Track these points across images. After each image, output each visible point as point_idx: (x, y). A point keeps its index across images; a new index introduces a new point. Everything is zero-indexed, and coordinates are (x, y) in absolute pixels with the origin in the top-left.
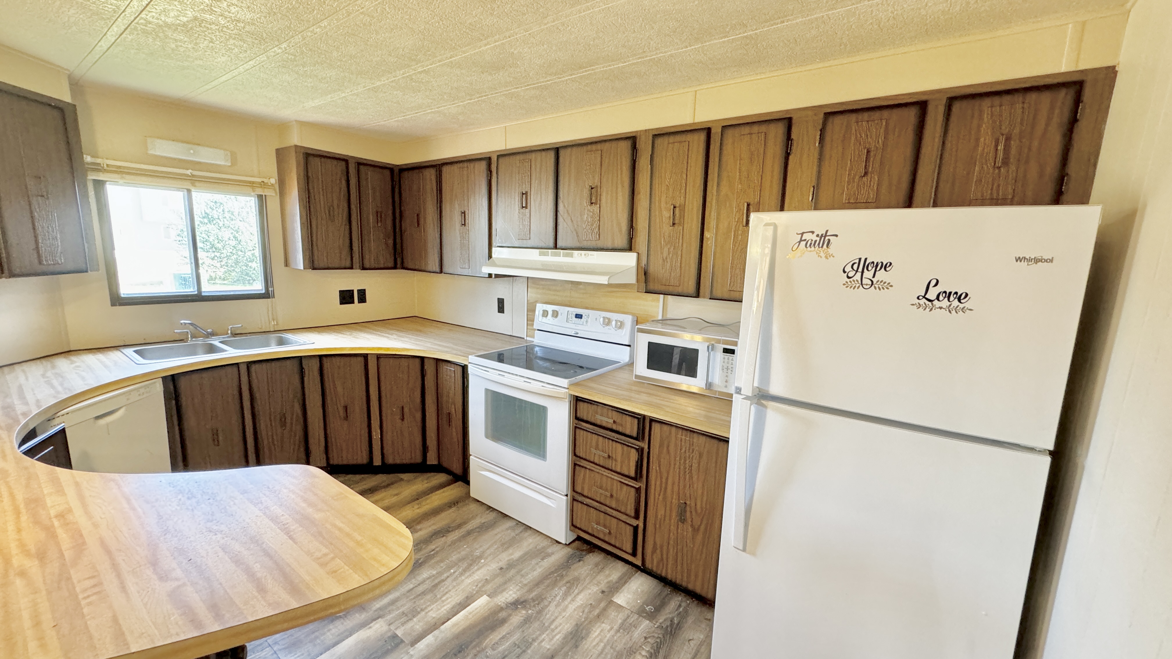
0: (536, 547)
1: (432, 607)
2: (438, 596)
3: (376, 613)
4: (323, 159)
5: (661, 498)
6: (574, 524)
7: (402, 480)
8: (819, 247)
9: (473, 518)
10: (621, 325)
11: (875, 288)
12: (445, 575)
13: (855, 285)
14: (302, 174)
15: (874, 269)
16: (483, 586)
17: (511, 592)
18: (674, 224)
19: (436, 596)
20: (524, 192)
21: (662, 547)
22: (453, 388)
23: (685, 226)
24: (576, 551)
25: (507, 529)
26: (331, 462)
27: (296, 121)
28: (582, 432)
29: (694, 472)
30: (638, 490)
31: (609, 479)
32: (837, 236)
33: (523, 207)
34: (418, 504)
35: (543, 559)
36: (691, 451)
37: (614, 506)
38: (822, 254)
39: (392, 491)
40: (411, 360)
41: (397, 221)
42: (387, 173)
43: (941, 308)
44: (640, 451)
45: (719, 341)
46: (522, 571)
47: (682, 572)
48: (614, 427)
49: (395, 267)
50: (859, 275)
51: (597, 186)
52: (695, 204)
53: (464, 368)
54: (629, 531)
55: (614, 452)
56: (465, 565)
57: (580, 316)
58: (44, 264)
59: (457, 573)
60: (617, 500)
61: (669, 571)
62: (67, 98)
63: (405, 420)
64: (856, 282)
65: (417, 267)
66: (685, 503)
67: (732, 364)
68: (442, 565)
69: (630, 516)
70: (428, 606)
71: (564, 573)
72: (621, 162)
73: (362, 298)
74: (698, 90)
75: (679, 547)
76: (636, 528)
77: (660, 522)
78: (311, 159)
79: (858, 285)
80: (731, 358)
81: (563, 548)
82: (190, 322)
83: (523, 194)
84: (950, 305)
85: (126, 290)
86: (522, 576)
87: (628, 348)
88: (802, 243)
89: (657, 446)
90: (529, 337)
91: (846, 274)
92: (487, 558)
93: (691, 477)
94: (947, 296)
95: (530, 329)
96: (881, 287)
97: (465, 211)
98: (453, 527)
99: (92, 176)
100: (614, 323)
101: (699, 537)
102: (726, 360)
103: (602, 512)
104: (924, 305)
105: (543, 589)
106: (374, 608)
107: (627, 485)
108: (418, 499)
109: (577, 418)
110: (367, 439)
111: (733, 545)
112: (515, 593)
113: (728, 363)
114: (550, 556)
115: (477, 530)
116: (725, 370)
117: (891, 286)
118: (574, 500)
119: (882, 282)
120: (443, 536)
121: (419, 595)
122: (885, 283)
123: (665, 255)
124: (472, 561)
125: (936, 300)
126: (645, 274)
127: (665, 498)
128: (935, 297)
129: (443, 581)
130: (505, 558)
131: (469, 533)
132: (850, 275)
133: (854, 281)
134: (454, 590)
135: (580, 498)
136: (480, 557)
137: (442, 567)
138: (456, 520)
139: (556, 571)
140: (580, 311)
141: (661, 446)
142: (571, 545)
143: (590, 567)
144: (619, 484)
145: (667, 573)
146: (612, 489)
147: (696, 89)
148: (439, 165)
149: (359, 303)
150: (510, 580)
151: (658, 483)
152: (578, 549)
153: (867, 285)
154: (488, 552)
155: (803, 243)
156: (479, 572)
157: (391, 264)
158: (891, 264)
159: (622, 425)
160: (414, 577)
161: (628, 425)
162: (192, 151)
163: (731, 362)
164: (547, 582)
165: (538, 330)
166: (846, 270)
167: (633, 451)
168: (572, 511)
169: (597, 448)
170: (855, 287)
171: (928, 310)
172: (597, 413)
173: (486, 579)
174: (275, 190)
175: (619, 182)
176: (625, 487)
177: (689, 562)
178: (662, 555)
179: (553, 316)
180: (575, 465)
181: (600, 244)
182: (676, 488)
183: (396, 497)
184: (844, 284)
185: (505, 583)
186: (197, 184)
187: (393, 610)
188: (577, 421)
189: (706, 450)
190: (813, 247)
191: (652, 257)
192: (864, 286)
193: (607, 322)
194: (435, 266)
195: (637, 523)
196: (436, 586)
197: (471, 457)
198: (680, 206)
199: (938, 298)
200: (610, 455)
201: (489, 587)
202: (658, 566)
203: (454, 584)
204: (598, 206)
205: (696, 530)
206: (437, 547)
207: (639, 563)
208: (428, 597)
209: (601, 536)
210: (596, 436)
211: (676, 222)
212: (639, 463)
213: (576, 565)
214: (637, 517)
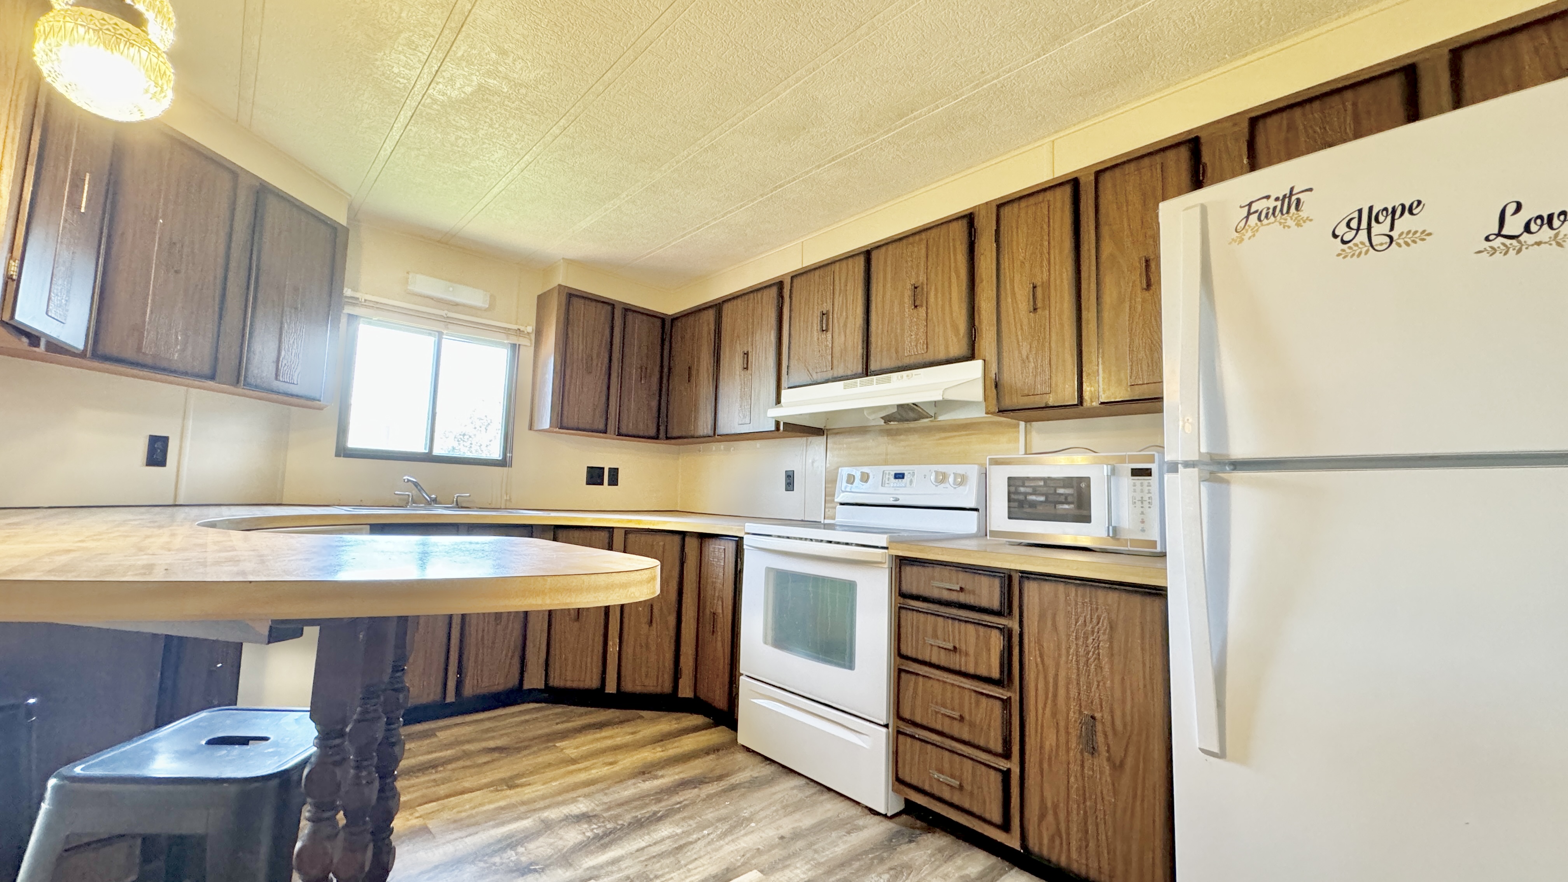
0: (838, 816)
1: (672, 875)
2: (682, 862)
3: (588, 872)
4: (587, 302)
5: (1048, 711)
6: (900, 775)
7: (641, 717)
8: (1282, 214)
9: (740, 770)
10: (962, 480)
11: (1399, 245)
12: (695, 836)
13: (1359, 250)
14: (562, 318)
15: (1389, 218)
16: (753, 857)
17: (798, 871)
18: (1035, 309)
19: (679, 862)
20: (825, 312)
21: (1056, 807)
22: (721, 574)
23: (1052, 309)
24: (904, 828)
25: (792, 789)
26: (551, 684)
27: (563, 259)
28: (910, 613)
29: (1105, 661)
30: (1006, 703)
31: (957, 690)
32: (1310, 190)
33: (823, 331)
34: (661, 747)
35: (849, 833)
36: (1095, 621)
37: (966, 736)
38: (1290, 222)
39: (628, 728)
40: (669, 538)
41: (665, 381)
42: (658, 323)
43: (1538, 244)
44: (1007, 634)
45: (1122, 460)
46: (814, 844)
47: (1099, 855)
48: (962, 598)
49: (656, 437)
50: (1363, 234)
51: (922, 283)
52: (1065, 275)
53: (739, 542)
54: (995, 779)
55: (963, 639)
56: (725, 827)
57: (901, 476)
58: (280, 380)
59: (712, 836)
60: (972, 725)
61: (1074, 855)
62: (343, 221)
63: (654, 625)
64: (1360, 246)
65: (684, 434)
66: (1093, 717)
67: (1149, 493)
68: (691, 822)
69: (996, 755)
70: (668, 873)
71: (885, 855)
72: (955, 249)
73: (614, 480)
74: (1057, 139)
75: (1088, 803)
76: (1006, 775)
77: (1050, 758)
78: (575, 300)
79: (1366, 248)
80: (1146, 483)
81: (882, 821)
82: (414, 480)
83: (823, 314)
84: (1556, 235)
85: (354, 442)
86: (816, 851)
87: (975, 513)
88: (1251, 217)
89: (1036, 618)
90: (828, 518)
91: (1339, 238)
92: (761, 820)
93: (1099, 667)
94: (1545, 221)
95: (829, 508)
96: (1409, 241)
97: (748, 352)
98: (710, 778)
99: (348, 310)
100: (951, 479)
101: (1126, 780)
102: (1138, 488)
103: (947, 749)
104: (1502, 247)
105: (852, 873)
106: (585, 866)
107: (988, 696)
108: (662, 740)
109: (903, 595)
110: (601, 651)
111: (1198, 746)
112: (804, 873)
113: (1142, 491)
114: (861, 830)
115: (747, 785)
116: (1139, 504)
117: (1429, 234)
118: (899, 732)
119: (1409, 232)
120: (695, 787)
121: (654, 857)
122: (1416, 232)
123: (1024, 353)
124: (737, 824)
125: (1525, 234)
126: (996, 386)
127: (1054, 714)
128: (1522, 230)
129: (691, 843)
130: (787, 825)
131: (733, 788)
132: (1346, 238)
133: (1356, 245)
134: (708, 856)
135: (910, 730)
136: (749, 820)
137: (691, 826)
138: (714, 770)
139: (872, 850)
140: (899, 469)
141: (1042, 617)
142: (897, 819)
143: (929, 852)
144: (973, 694)
145: (1069, 857)
146: (961, 705)
147: (1052, 138)
148: (719, 303)
149: (609, 485)
150: (795, 855)
151: (1041, 685)
152: (905, 825)
153: (1381, 244)
154: (762, 814)
155: (1254, 218)
156: (747, 839)
157: (653, 432)
158: (1419, 202)
159: (973, 592)
160: (648, 834)
161: (985, 592)
162: (451, 289)
163: (1146, 489)
164: (856, 865)
165: (842, 504)
166: (1337, 233)
167: (995, 635)
168: (896, 753)
169: (935, 636)
170: (1360, 253)
171: (1512, 252)
172: (933, 578)
173: (758, 849)
174: (531, 340)
175: (953, 274)
176: (984, 700)
177: (1109, 834)
178: (1058, 824)
179: (862, 480)
180: (900, 671)
181: (930, 357)
182: (1073, 692)
183: (632, 736)
184: (1339, 255)
185: (789, 857)
186: (450, 326)
187: (612, 872)
188: (902, 600)
189: (1121, 616)
190: (1272, 217)
191: (1006, 361)
192: (1376, 248)
193: (942, 478)
194: (707, 428)
195: (1008, 766)
196: (680, 848)
197: (741, 677)
198: (1043, 283)
199: (1527, 229)
200: (957, 646)
201: (764, 859)
202: (1051, 847)
203: (709, 848)
204: (925, 308)
205: (1117, 767)
206: (685, 800)
207: (1013, 842)
208: (667, 861)
209: (946, 795)
210: (933, 617)
211: (1039, 305)
212: (1006, 655)
213: (905, 847)
214: (1007, 755)
